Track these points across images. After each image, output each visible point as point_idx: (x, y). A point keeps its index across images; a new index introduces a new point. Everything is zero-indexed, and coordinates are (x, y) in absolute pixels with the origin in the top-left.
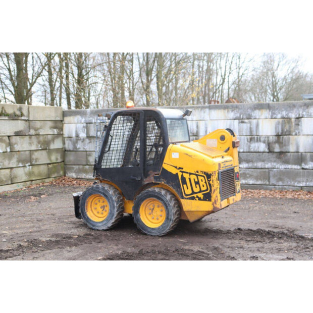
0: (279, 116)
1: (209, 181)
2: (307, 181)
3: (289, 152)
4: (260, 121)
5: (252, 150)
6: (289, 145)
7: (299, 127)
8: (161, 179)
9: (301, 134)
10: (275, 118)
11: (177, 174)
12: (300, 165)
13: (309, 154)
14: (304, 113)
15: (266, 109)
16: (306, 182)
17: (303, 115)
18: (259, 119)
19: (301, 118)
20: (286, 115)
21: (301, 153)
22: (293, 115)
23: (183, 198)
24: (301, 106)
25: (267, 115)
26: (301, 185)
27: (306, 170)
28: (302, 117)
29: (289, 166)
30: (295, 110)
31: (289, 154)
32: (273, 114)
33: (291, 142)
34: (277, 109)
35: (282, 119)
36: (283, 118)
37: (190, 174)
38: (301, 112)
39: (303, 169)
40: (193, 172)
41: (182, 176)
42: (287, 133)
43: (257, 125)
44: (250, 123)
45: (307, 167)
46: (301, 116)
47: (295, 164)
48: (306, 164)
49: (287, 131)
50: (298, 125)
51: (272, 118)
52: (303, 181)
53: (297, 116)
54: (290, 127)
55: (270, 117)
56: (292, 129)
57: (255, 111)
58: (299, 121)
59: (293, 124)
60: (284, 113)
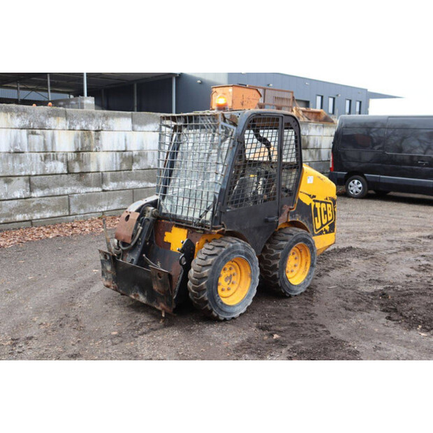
0: (78, 127)
1: (334, 208)
2: (109, 204)
3: (90, 172)
4: (56, 132)
5: (48, 172)
6: (89, 164)
7: (100, 142)
8: (297, 215)
9: (101, 150)
10: (74, 130)
11: (310, 204)
12: (101, 187)
13: (109, 173)
14: (104, 125)
15: (62, 117)
16: (108, 206)
17: (102, 127)
18: (54, 129)
19: (100, 131)
20: (86, 126)
21: (102, 172)
22: (92, 128)
23: (314, 235)
24: (100, 117)
25: (65, 125)
26: (103, 210)
27: (107, 193)
28: (102, 130)
29: (91, 189)
30: (95, 121)
31: (90, 174)
32: (71, 123)
33: (91, 160)
34: (75, 118)
35: (81, 132)
36: (82, 130)
37: (321, 202)
38: (100, 124)
39: (104, 191)
40: (324, 200)
41: (315, 205)
42: (87, 149)
43: (53, 138)
44: (44, 135)
45: (107, 188)
46: (100, 129)
47: (97, 186)
48: (107, 185)
49: (87, 146)
50: (98, 139)
51: (70, 130)
52: (105, 205)
53: (97, 129)
54: (90, 142)
55: (68, 128)
56: (93, 144)
57: (50, 119)
58: (99, 135)
59: (93, 138)
60: (83, 124)
